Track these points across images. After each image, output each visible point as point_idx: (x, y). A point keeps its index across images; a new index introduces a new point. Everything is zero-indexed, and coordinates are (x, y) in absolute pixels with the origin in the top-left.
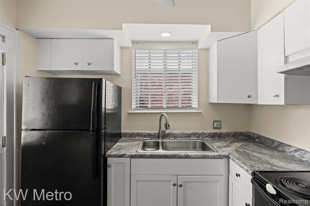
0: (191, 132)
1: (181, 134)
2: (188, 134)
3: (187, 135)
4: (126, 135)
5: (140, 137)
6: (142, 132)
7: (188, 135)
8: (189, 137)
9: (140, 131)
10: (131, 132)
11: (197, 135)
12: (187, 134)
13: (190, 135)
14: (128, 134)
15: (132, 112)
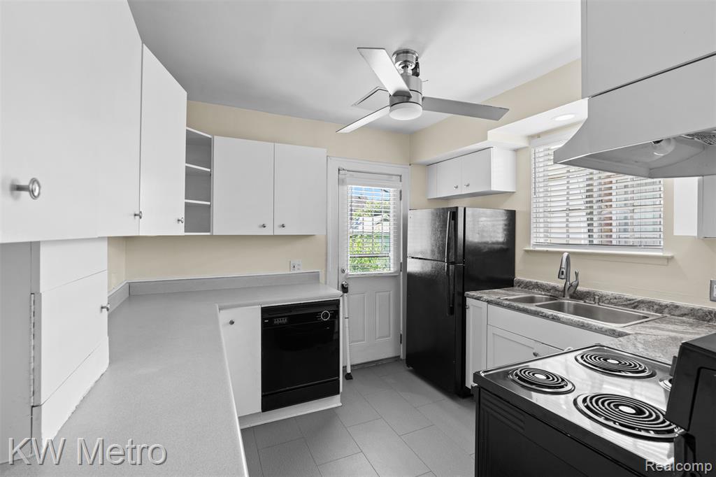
0: (639, 298)
1: (616, 298)
2: (633, 300)
3: (629, 302)
4: (520, 283)
5: (539, 290)
6: (544, 282)
7: (633, 302)
8: (634, 308)
9: (540, 281)
10: (528, 280)
11: (656, 307)
12: (630, 300)
13: (636, 304)
14: (522, 282)
15: (531, 249)
